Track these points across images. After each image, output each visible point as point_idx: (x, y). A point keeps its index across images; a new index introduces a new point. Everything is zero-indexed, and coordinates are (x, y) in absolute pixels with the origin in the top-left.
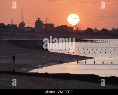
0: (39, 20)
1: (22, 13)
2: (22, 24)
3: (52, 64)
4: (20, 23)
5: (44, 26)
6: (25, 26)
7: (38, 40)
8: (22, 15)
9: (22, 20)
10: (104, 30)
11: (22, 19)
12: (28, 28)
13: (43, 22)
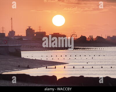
0: (29, 28)
1: (12, 21)
2: (12, 33)
3: (17, 70)
4: (10, 32)
5: (35, 35)
6: (15, 34)
7: (9, 45)
8: (12, 24)
9: (12, 29)
10: (99, 38)
11: (12, 27)
12: (18, 36)
13: (34, 30)
